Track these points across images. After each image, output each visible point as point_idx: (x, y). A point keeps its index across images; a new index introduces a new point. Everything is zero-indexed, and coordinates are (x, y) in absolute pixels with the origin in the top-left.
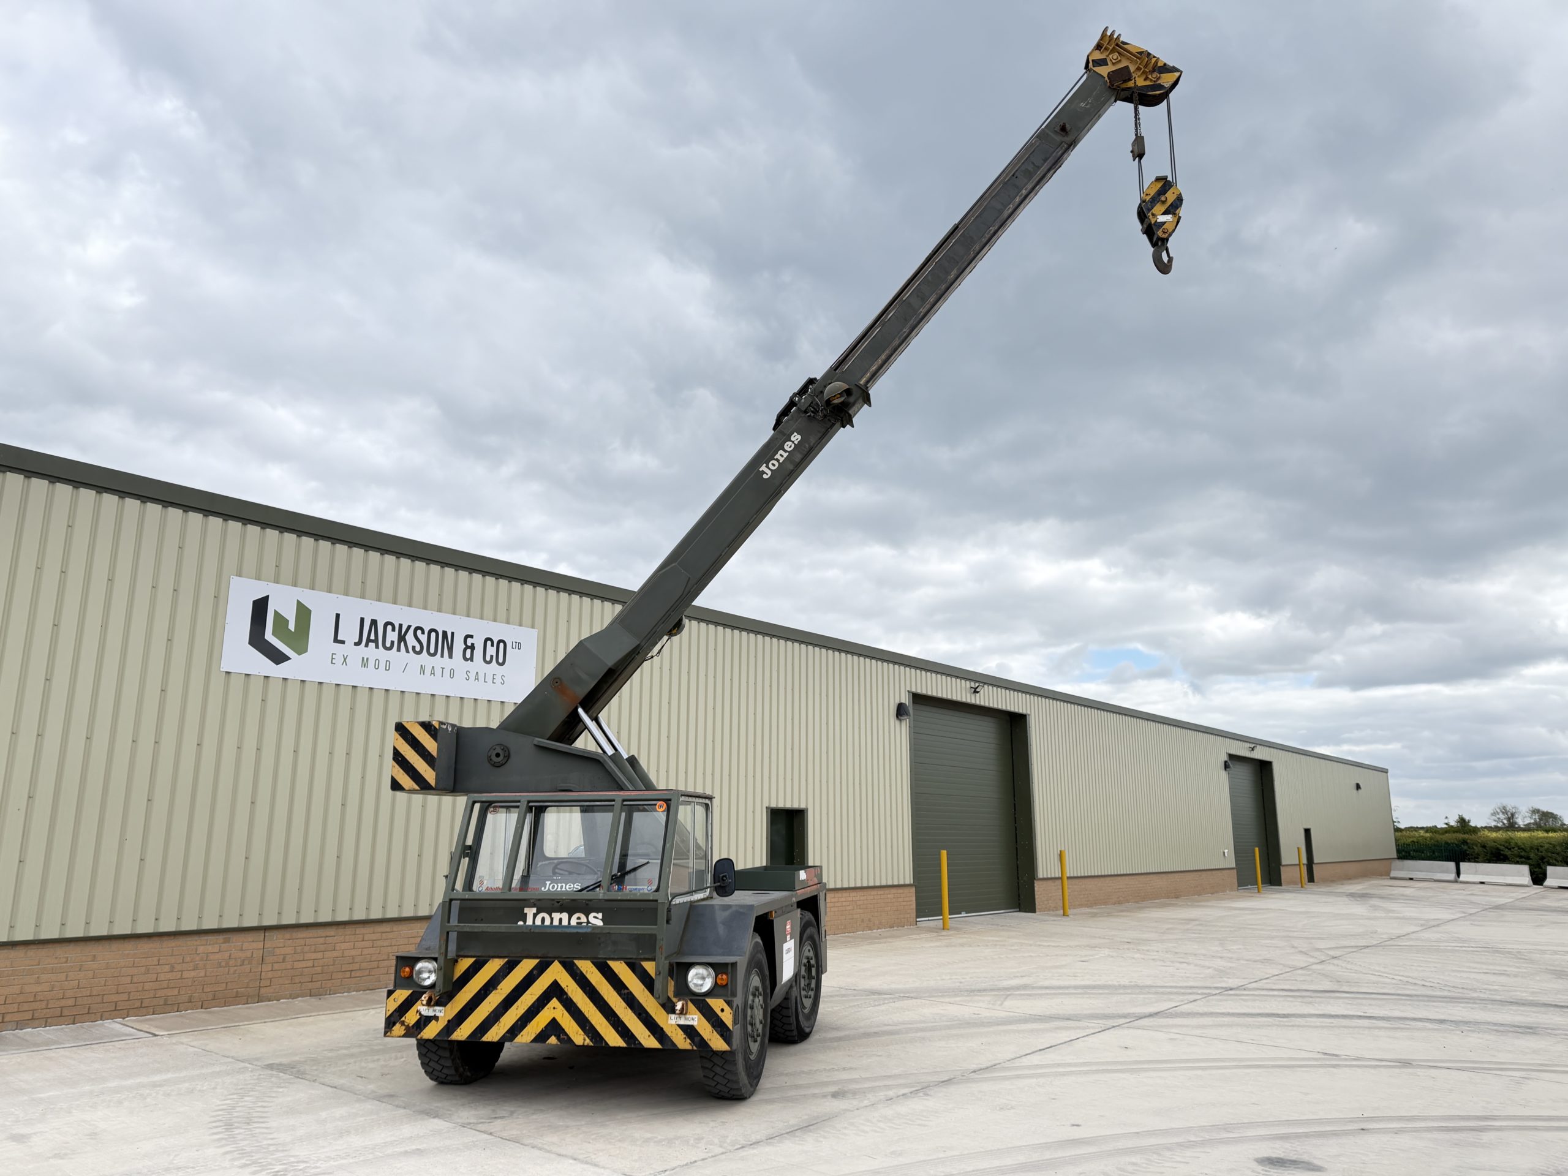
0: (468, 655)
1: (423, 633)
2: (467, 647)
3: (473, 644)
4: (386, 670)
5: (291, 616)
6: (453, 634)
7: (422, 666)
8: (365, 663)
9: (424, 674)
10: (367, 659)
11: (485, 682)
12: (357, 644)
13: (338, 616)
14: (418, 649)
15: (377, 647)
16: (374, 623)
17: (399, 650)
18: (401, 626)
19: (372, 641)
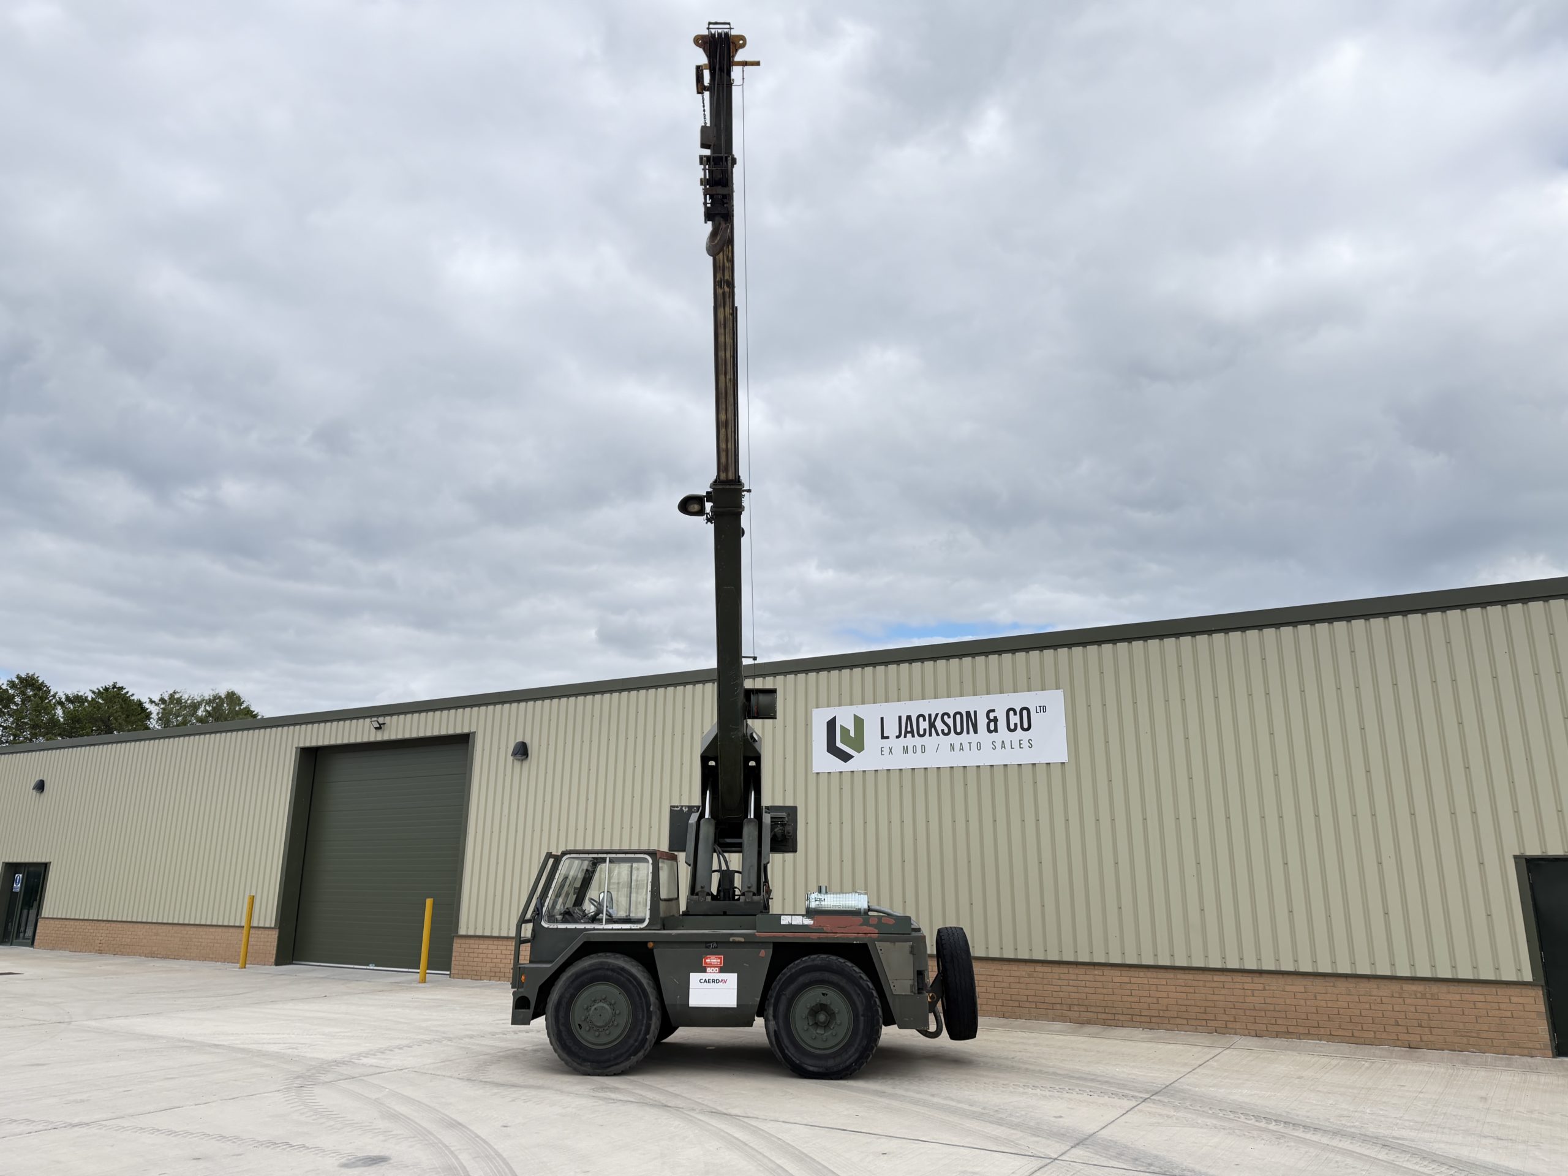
0: (992, 727)
1: (949, 717)
2: (990, 721)
3: (995, 717)
4: (922, 752)
5: (851, 727)
6: (975, 712)
7: (951, 744)
8: (905, 750)
9: (954, 751)
10: (907, 746)
11: (1012, 748)
12: (898, 737)
13: (882, 719)
14: (946, 731)
15: (913, 736)
16: (909, 718)
17: (930, 735)
18: (930, 715)
19: (909, 732)
